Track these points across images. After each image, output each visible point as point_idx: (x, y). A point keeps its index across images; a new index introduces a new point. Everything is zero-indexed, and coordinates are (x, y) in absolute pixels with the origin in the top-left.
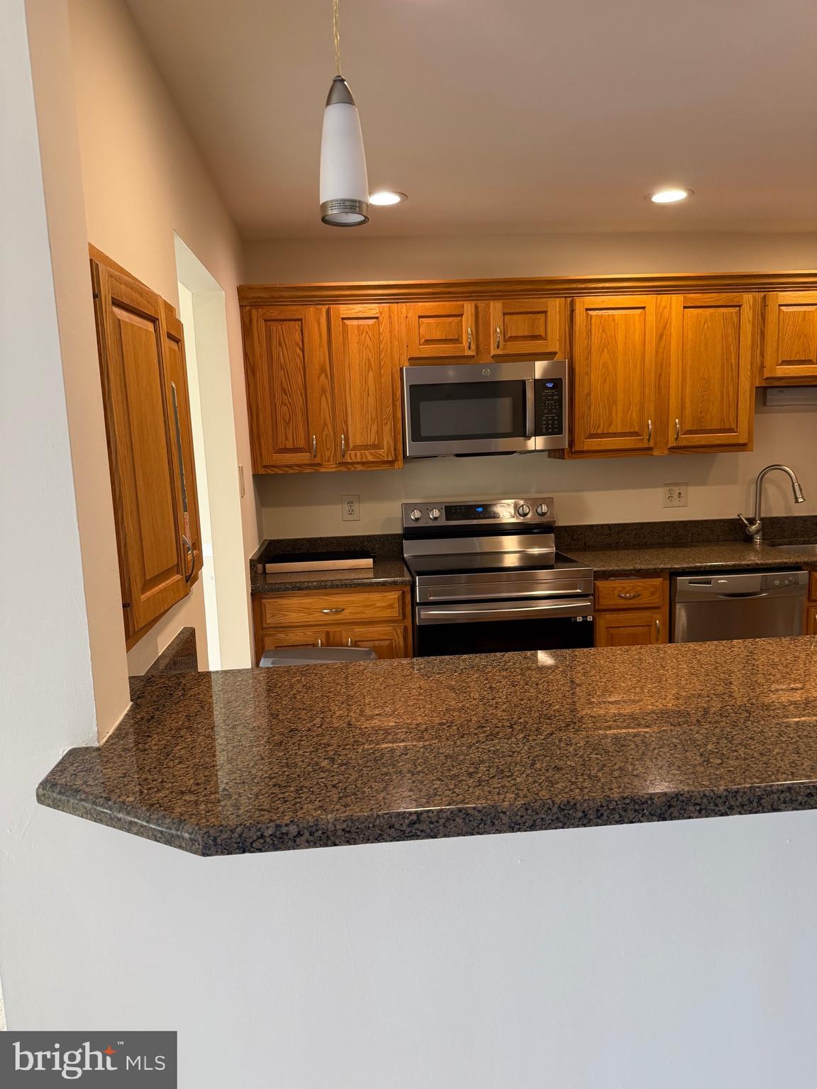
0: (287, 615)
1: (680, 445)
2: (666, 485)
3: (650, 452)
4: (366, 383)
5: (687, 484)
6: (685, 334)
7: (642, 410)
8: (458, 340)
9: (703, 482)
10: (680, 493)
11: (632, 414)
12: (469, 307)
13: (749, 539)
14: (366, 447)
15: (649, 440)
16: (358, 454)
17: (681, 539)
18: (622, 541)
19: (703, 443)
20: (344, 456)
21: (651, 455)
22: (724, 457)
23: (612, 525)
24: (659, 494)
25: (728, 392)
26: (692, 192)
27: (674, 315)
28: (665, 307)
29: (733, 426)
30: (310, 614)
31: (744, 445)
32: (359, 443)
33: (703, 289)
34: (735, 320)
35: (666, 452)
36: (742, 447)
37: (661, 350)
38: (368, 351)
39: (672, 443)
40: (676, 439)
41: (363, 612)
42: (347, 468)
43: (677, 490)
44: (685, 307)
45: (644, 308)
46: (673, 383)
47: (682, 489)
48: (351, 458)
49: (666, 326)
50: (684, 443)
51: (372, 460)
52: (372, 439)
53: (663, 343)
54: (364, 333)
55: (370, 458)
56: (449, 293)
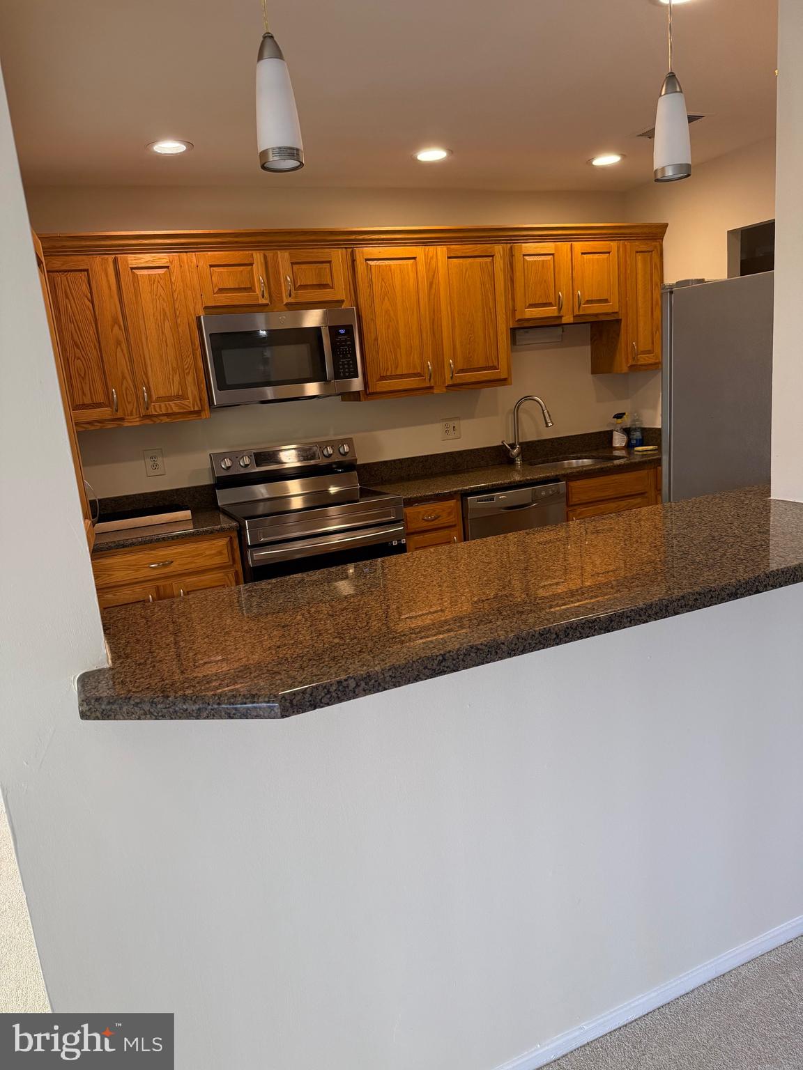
0: (111, 575)
1: (455, 382)
2: (443, 420)
3: (431, 391)
4: (163, 332)
5: (458, 418)
6: (451, 282)
7: (422, 354)
8: (251, 288)
9: (471, 416)
10: (454, 427)
11: (414, 358)
12: (258, 257)
13: (511, 462)
14: (170, 398)
15: (430, 380)
16: (163, 405)
17: (459, 467)
18: (412, 473)
19: (473, 380)
20: (148, 409)
21: (433, 393)
22: (486, 392)
23: (402, 459)
24: (438, 428)
25: (489, 332)
26: (450, 152)
27: (440, 264)
28: (432, 258)
29: (496, 364)
30: (137, 571)
31: (505, 380)
32: (162, 393)
33: (461, 241)
34: (490, 268)
35: (444, 390)
36: (503, 381)
37: (432, 297)
38: (161, 299)
39: (448, 382)
40: (452, 378)
41: (192, 563)
42: (153, 421)
43: (451, 424)
44: (449, 258)
45: (414, 258)
46: (444, 329)
47: (456, 423)
48: (156, 411)
49: (434, 275)
50: (458, 381)
51: (178, 411)
52: (175, 389)
53: (433, 291)
54: (156, 283)
55: (176, 409)
56: (236, 242)
